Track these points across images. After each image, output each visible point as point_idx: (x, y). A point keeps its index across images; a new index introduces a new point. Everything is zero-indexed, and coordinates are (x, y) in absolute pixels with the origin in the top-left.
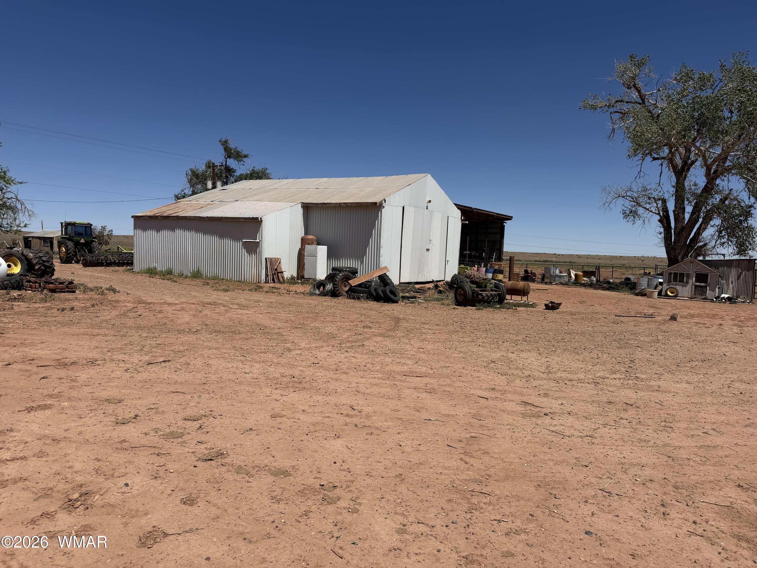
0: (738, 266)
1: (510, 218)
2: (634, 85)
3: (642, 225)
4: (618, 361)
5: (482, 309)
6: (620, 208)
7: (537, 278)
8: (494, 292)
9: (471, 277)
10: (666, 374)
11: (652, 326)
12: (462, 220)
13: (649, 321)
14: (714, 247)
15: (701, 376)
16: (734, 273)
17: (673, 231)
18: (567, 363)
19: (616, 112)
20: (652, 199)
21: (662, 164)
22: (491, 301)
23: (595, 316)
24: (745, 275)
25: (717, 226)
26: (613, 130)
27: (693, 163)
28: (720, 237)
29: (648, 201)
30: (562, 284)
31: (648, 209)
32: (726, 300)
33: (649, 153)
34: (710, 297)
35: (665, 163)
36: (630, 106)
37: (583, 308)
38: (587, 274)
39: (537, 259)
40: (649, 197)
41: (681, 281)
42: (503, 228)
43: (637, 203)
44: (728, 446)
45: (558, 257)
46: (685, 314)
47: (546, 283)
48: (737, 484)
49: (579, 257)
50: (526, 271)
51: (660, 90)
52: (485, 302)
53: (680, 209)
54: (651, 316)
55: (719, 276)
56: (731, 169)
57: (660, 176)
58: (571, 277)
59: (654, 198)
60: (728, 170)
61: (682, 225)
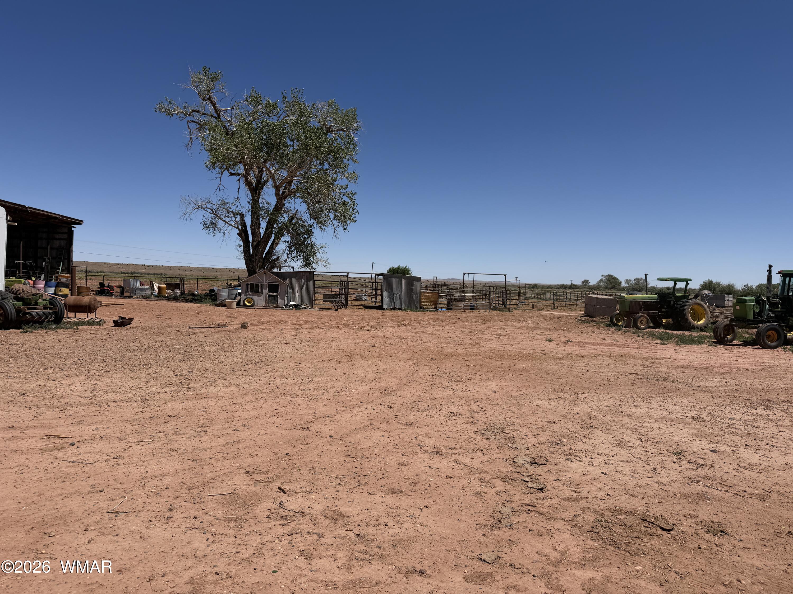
0: (302, 277)
1: (80, 222)
2: (209, 99)
3: (223, 238)
4: (176, 374)
5: (31, 332)
6: (201, 219)
7: (114, 291)
8: (48, 310)
9: (19, 292)
10: (219, 380)
11: (223, 335)
12: (8, 221)
13: (222, 331)
14: (286, 260)
15: (250, 377)
16: (298, 283)
17: (251, 244)
18: (118, 383)
19: (193, 121)
20: (230, 213)
21: (239, 180)
22: (43, 321)
23: (168, 329)
24: (307, 285)
25: (288, 242)
26: (191, 138)
27: (266, 182)
28: (290, 252)
29: (227, 215)
30: (143, 297)
31: (227, 223)
32: (293, 308)
33: (226, 168)
34: (280, 306)
35: (242, 180)
36: (206, 118)
37: (157, 322)
38: (171, 286)
39: (123, 270)
40: (228, 210)
41: (257, 291)
42: (71, 234)
43: (217, 215)
44: (250, 438)
45: (147, 268)
46: (256, 321)
47: (126, 297)
48: (245, 471)
49: (170, 268)
50: (102, 284)
51: (233, 108)
52: (35, 322)
53: (256, 225)
54: (225, 326)
55: (288, 286)
56: (295, 192)
57: (238, 191)
58: (154, 290)
59: (232, 212)
60: (293, 193)
61: (258, 240)
